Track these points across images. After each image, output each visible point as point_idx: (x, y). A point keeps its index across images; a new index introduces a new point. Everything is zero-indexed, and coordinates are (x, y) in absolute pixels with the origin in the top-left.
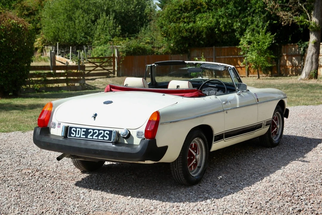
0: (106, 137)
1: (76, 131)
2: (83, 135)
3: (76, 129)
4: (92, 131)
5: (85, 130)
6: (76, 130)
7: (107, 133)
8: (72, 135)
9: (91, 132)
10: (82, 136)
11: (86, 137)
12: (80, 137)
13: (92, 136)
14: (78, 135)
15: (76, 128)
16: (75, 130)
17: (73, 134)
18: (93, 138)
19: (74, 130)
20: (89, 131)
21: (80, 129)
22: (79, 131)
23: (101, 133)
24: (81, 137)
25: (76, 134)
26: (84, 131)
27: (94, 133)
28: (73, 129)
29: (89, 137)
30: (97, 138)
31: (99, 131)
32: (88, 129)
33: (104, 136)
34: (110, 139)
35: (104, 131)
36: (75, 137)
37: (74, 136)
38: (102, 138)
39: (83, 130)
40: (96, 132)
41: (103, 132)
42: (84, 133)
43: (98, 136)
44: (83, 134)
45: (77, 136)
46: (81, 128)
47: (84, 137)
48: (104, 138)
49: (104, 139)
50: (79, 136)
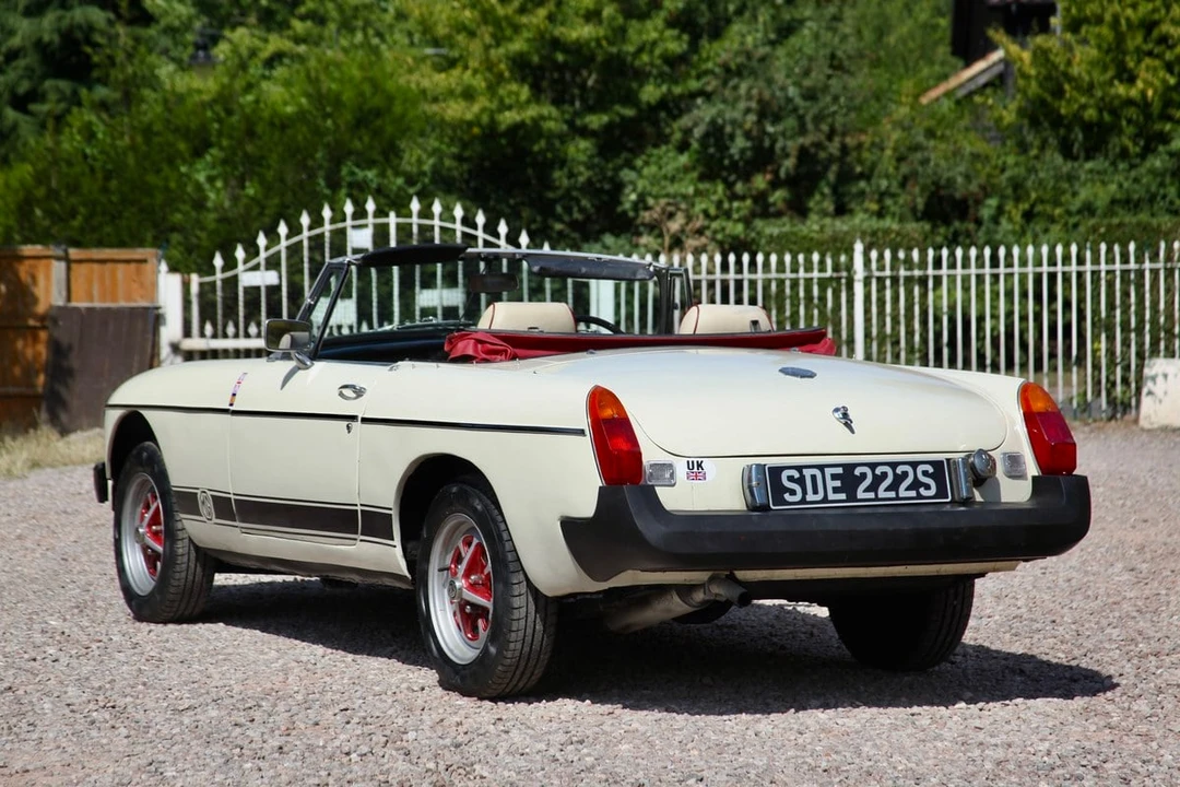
0: (928, 487)
1: (801, 481)
2: (836, 490)
3: (801, 473)
4: (867, 470)
5: (840, 470)
6: (802, 478)
7: (925, 473)
8: (787, 496)
9: (864, 476)
10: (831, 496)
11: (852, 497)
12: (825, 500)
13: (873, 488)
14: (815, 492)
15: (799, 468)
16: (797, 475)
17: (793, 492)
18: (880, 496)
19: (791, 479)
20: (857, 472)
21: (817, 472)
22: (814, 477)
23: (905, 474)
24: (830, 498)
25: (805, 492)
26: (834, 477)
27: (878, 480)
28: (785, 474)
29: (860, 494)
30: (892, 494)
31: (894, 469)
32: (849, 468)
33: (916, 485)
34: (941, 492)
35: (914, 465)
36: (803, 501)
37: (798, 497)
38: (913, 493)
39: (828, 471)
40: (884, 475)
41: (908, 468)
42: (838, 483)
43: (894, 487)
44: (834, 488)
45: (810, 497)
46: (821, 468)
47: (843, 496)
48: (918, 493)
49: (919, 496)
50: (820, 496)
